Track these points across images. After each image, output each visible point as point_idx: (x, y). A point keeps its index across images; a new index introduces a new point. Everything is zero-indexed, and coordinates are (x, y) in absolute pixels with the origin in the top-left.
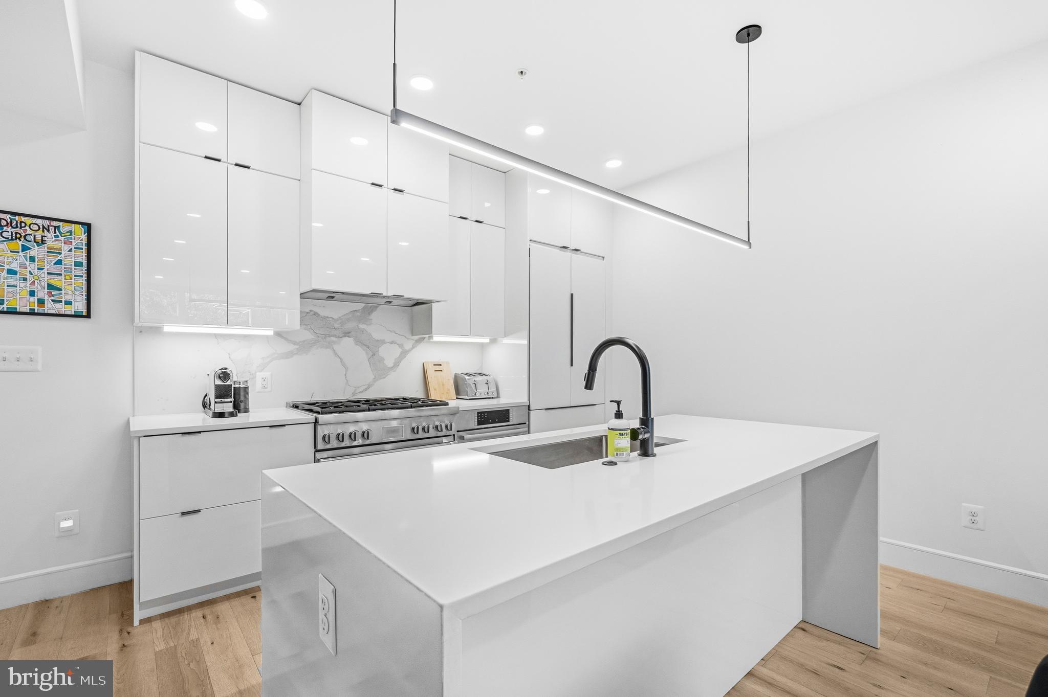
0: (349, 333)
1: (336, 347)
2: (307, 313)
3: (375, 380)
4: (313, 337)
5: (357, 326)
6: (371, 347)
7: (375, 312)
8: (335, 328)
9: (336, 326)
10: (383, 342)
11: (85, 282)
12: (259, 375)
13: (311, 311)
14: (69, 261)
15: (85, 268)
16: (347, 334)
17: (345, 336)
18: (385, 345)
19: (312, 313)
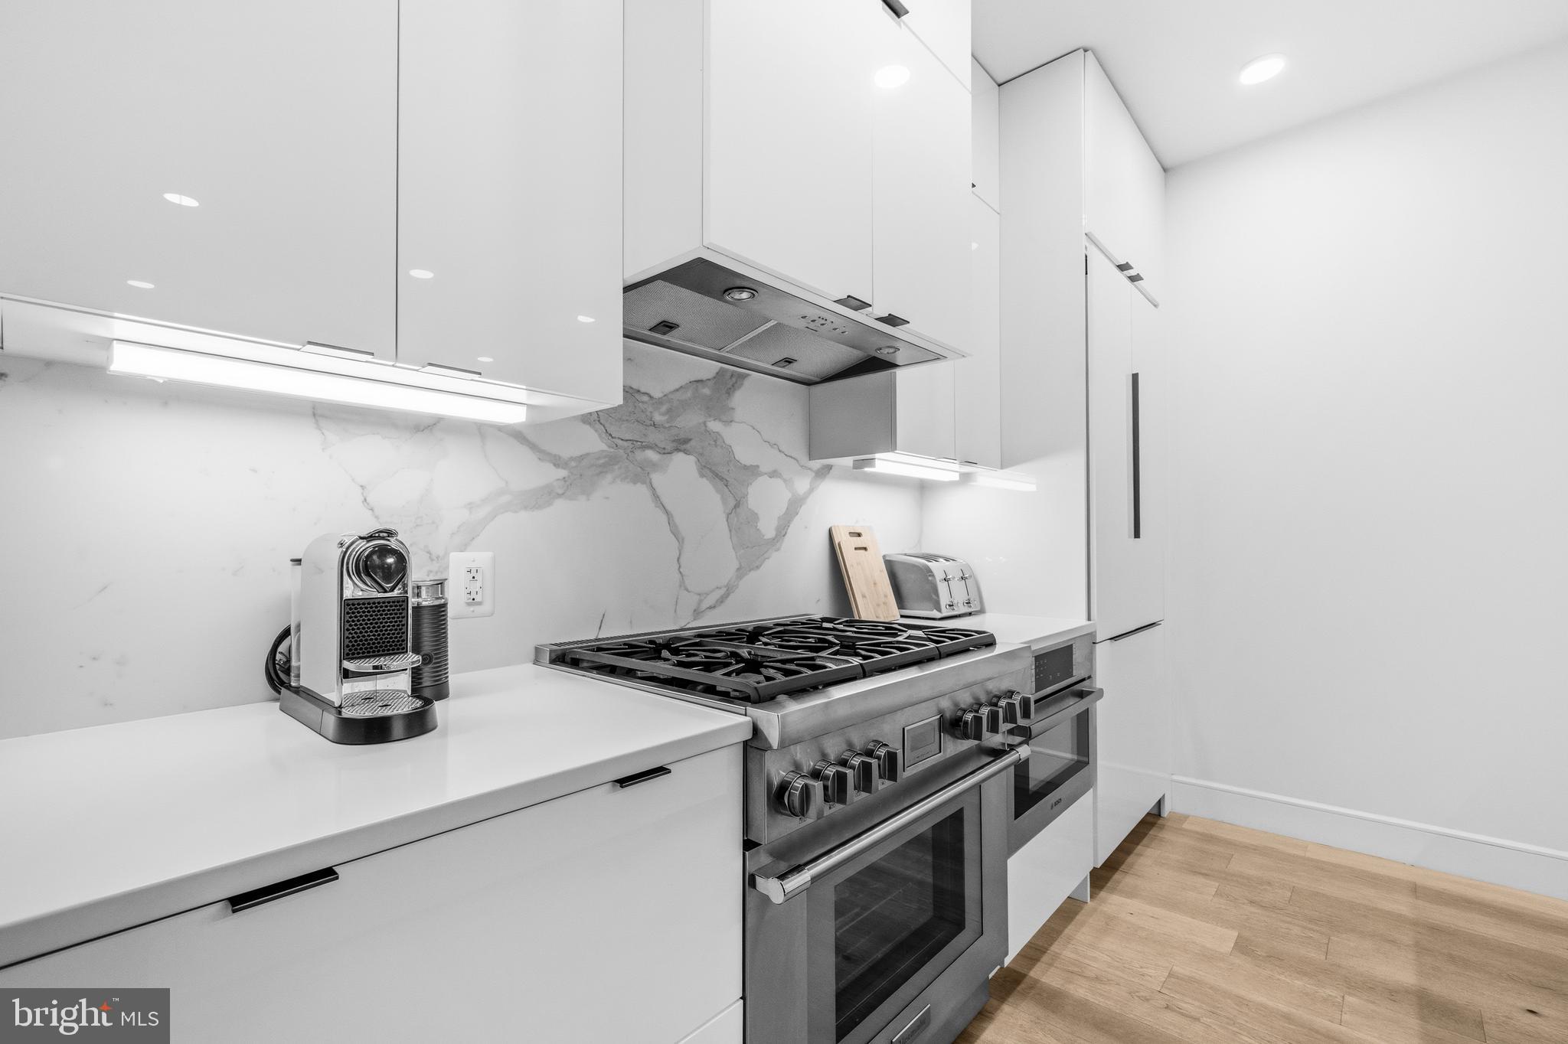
0: (686, 442)
1: (655, 478)
3: (741, 572)
4: (604, 447)
5: (705, 423)
6: (733, 485)
7: (742, 390)
8: (654, 425)
9: (658, 418)
10: (756, 471)
16: (681, 444)
17: (678, 450)
18: (759, 479)
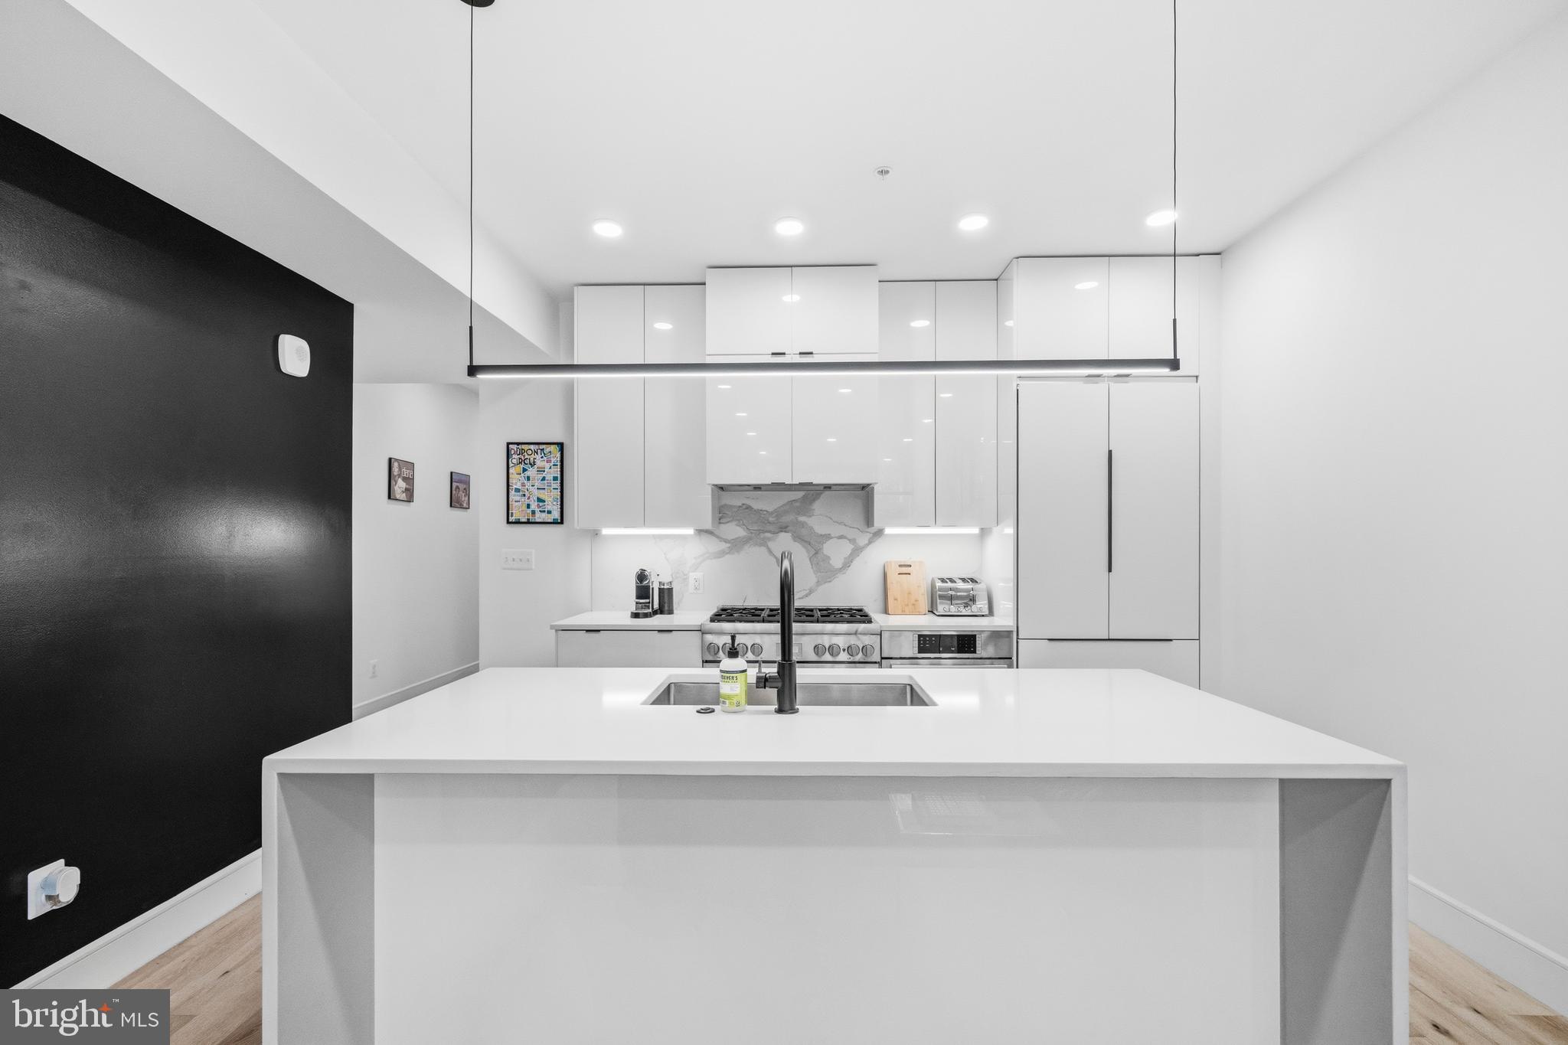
0: (786, 527)
1: (770, 544)
2: (740, 507)
3: (818, 584)
4: (746, 534)
5: (797, 518)
6: (814, 544)
7: (819, 500)
8: (769, 523)
9: (771, 519)
10: (828, 537)
11: (559, 493)
12: (693, 576)
13: (743, 504)
14: (550, 477)
15: (559, 481)
16: (784, 529)
17: (782, 531)
18: (831, 541)
19: (744, 507)
